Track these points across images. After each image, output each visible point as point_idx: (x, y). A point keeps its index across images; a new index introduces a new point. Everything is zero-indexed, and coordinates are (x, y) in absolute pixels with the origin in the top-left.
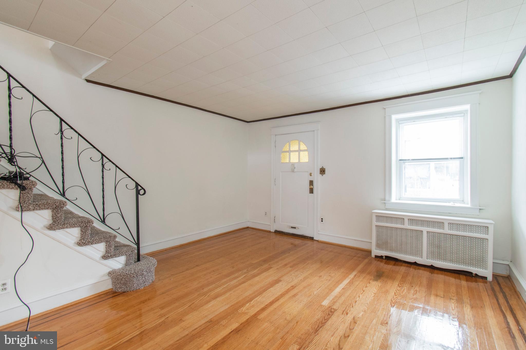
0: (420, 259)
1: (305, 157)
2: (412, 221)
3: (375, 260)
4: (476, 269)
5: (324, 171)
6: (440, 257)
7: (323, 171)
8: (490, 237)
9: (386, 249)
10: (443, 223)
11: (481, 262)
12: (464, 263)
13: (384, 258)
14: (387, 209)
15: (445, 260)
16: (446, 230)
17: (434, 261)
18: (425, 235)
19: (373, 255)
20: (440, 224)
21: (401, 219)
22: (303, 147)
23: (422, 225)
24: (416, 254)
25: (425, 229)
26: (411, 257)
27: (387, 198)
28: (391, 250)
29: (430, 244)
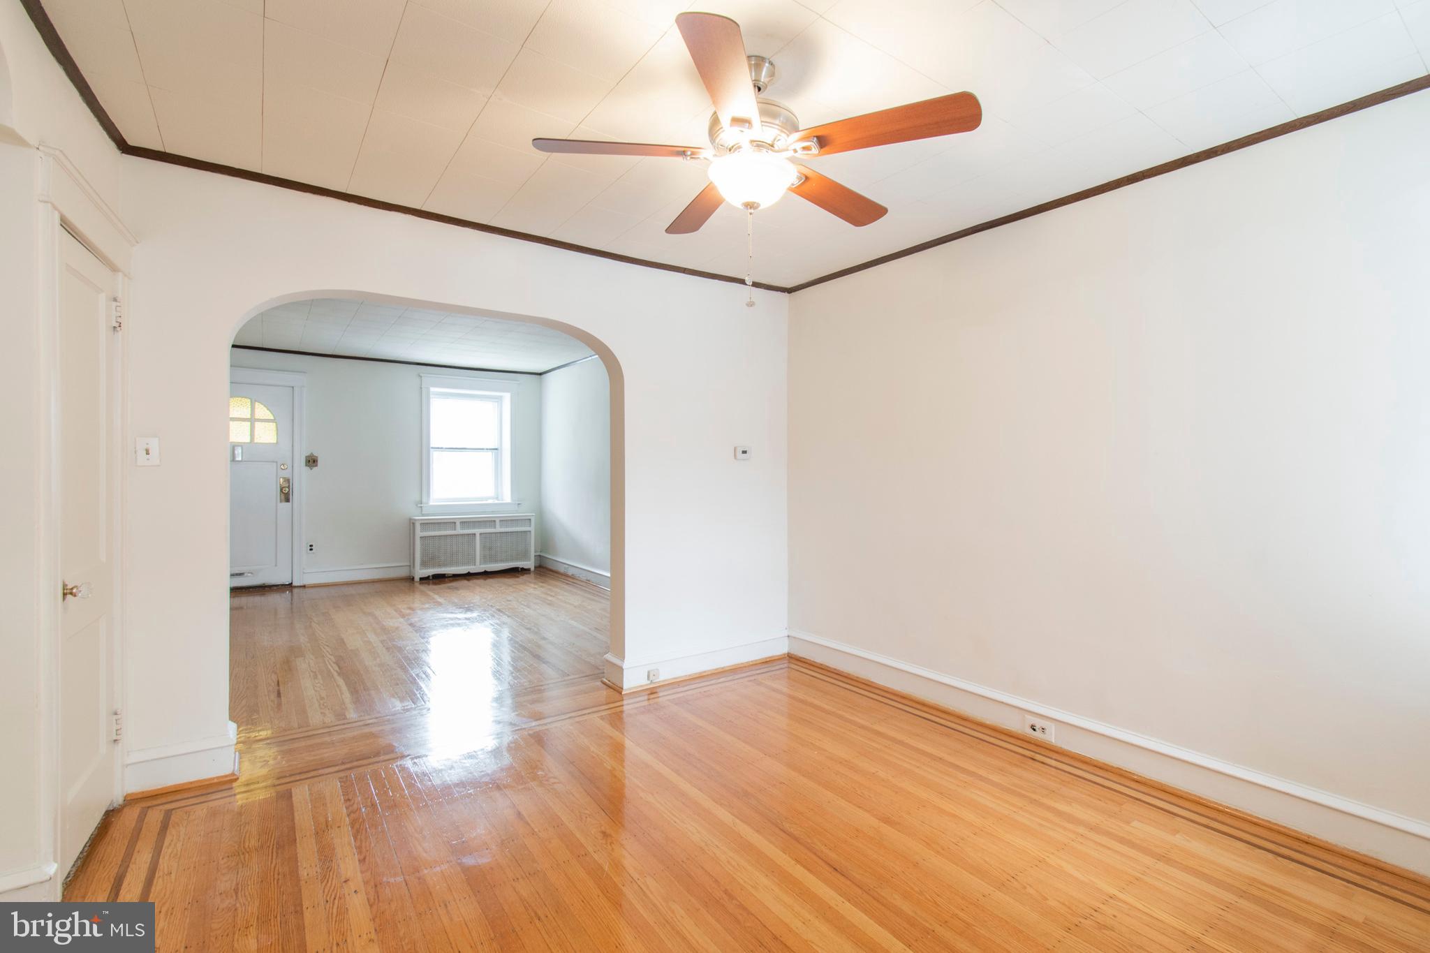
0: (474, 567)
1: (267, 434)
2: (465, 523)
3: (420, 584)
4: (522, 563)
5: (314, 461)
6: (493, 559)
7: (312, 461)
8: (532, 529)
9: (434, 566)
10: (495, 521)
11: (525, 556)
12: (512, 560)
13: (431, 578)
14: (423, 515)
15: (496, 561)
16: (499, 529)
17: (487, 566)
18: (478, 537)
19: (417, 579)
20: (492, 522)
21: (452, 524)
22: (262, 411)
23: (474, 527)
24: (468, 563)
25: (477, 531)
26: (463, 568)
27: (424, 500)
28: (440, 566)
29: (484, 548)
